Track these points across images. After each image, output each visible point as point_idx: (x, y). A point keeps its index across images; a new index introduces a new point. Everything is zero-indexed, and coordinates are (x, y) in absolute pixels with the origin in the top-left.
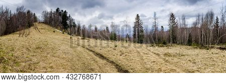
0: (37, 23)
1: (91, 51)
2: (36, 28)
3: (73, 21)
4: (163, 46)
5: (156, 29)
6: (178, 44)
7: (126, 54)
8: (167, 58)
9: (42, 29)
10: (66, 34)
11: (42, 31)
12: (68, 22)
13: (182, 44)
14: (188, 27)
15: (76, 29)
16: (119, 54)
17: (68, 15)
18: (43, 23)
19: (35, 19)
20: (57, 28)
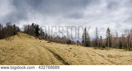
0: (19, 33)
1: (52, 52)
2: (19, 35)
3: (43, 31)
4: (103, 49)
5: (97, 38)
6: (113, 48)
7: (78, 55)
8: (111, 59)
9: (22, 36)
10: (38, 39)
11: (22, 37)
12: (39, 32)
13: (115, 47)
14: (119, 37)
15: (45, 36)
16: (73, 55)
17: (39, 28)
18: (24, 32)
19: (19, 30)
20: (32, 35)
